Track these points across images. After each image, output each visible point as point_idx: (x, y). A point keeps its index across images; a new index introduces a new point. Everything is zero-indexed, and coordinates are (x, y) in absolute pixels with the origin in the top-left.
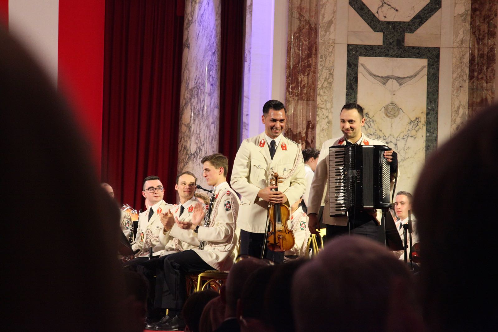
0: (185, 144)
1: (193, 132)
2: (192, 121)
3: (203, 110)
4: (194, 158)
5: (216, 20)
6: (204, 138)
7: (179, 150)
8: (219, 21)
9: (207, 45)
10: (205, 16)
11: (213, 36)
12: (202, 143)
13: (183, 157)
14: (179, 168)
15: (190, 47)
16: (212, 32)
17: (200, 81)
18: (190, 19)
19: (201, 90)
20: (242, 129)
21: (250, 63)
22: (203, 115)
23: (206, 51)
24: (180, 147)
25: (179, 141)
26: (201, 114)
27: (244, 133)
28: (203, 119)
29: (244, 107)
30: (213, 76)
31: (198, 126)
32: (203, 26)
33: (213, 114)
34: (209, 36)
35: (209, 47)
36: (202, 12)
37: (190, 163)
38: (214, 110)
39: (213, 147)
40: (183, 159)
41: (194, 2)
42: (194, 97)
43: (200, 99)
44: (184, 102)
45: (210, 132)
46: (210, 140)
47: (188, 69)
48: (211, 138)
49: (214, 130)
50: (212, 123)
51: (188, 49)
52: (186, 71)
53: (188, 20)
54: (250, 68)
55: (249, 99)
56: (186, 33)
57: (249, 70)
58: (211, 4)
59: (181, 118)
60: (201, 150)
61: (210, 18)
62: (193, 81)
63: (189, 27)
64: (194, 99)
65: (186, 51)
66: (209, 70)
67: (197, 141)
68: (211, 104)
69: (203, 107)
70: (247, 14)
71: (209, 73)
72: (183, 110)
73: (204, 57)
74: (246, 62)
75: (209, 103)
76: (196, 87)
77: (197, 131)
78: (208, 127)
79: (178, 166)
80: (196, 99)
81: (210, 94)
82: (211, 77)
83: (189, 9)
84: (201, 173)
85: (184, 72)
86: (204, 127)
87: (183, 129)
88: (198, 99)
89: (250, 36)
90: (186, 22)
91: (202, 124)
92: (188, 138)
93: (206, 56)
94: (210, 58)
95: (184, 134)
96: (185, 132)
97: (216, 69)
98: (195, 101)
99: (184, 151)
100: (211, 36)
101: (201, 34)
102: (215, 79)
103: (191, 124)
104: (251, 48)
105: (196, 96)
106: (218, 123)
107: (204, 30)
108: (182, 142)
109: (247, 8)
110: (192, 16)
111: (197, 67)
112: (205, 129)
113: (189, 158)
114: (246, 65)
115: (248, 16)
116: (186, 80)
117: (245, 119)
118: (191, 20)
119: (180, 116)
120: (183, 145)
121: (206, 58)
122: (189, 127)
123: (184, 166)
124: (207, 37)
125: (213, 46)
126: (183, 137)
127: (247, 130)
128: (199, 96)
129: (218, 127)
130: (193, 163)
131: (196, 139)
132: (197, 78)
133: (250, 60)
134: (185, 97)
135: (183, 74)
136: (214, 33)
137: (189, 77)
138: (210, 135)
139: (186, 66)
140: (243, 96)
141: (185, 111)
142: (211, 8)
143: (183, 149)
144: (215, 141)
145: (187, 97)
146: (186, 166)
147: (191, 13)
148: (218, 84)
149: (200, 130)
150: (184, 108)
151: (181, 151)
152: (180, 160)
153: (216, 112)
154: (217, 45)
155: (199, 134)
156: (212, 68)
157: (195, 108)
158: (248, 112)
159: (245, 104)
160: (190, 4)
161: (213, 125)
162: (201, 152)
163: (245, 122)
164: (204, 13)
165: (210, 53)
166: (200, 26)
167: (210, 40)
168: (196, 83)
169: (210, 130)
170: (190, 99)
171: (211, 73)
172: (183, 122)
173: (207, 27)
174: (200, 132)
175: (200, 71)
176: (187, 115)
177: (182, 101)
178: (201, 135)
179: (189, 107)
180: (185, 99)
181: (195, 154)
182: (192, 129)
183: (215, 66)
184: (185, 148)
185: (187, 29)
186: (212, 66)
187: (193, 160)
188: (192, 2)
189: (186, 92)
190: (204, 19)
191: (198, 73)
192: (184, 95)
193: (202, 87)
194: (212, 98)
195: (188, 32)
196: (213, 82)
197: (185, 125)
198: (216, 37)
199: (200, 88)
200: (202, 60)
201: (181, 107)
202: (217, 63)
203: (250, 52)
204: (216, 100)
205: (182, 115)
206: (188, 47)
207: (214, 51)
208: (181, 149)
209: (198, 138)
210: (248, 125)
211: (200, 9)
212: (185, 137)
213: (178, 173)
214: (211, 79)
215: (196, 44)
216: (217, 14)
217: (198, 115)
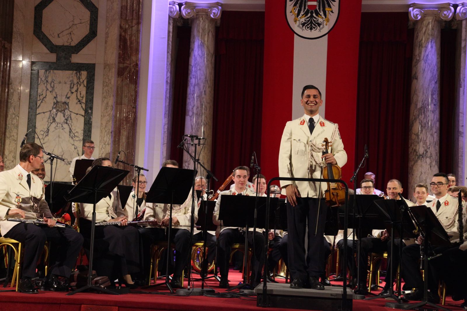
0: (414, 148)
1: (421, 139)
2: (420, 131)
3: (428, 123)
4: (422, 157)
5: (437, 58)
6: (430, 143)
7: (410, 152)
8: (439, 59)
9: (431, 76)
10: (429, 56)
11: (435, 70)
12: (428, 147)
13: (413, 157)
14: (410, 165)
15: (418, 79)
16: (435, 67)
17: (426, 102)
18: (418, 58)
19: (427, 109)
20: (459, 136)
21: (464, 88)
22: (428, 126)
23: (431, 81)
24: (410, 150)
25: (410, 145)
26: (427, 126)
27: (460, 139)
28: (428, 129)
29: (460, 120)
30: (436, 98)
31: (425, 135)
32: (428, 64)
33: (436, 126)
34: (432, 70)
35: (432, 78)
36: (427, 53)
37: (419, 161)
38: (436, 123)
39: (436, 150)
40: (413, 159)
41: (421, 47)
42: (421, 114)
43: (426, 116)
44: (414, 118)
45: (434, 139)
46: (434, 145)
47: (417, 95)
48: (434, 143)
49: (436, 137)
50: (435, 132)
51: (416, 80)
52: (415, 96)
53: (417, 60)
54: (464, 92)
55: (464, 114)
56: (414, 69)
57: (464, 94)
58: (434, 47)
59: (411, 129)
60: (428, 152)
61: (433, 57)
62: (421, 103)
63: (417, 64)
64: (421, 115)
65: (415, 81)
66: (432, 95)
67: (424, 146)
68: (434, 119)
69: (429, 121)
70: (462, 53)
71: (433, 97)
72: (413, 123)
73: (429, 85)
74: (461, 87)
75: (433, 118)
76: (423, 107)
77: (424, 138)
78: (432, 135)
79: (409, 163)
80: (423, 116)
81: (433, 112)
82: (434, 99)
83: (417, 52)
84: (428, 168)
85: (413, 97)
86: (429, 136)
87: (414, 137)
88: (424, 115)
89: (465, 69)
90: (415, 60)
91: (428, 133)
92: (417, 143)
93: (430, 84)
94: (433, 86)
95: (414, 141)
96: (415, 139)
97: (438, 94)
98: (422, 117)
99: (414, 153)
100: (434, 70)
101: (426, 69)
102: (437, 101)
103: (419, 133)
104: (465, 77)
105: (423, 113)
106: (439, 132)
107: (429, 66)
108: (412, 146)
109: (462, 49)
110: (420, 57)
111: (424, 92)
112: (430, 137)
113: (418, 158)
114: (461, 89)
115: (463, 55)
116: (416, 102)
117: (461, 129)
118: (418, 60)
119: (410, 128)
120: (413, 148)
121: (430, 86)
122: (417, 135)
123: (414, 164)
124: (431, 71)
125: (436, 77)
126: (413, 143)
127: (463, 137)
128: (425, 113)
129: (439, 135)
130: (422, 162)
131: (424, 144)
132: (424, 100)
133: (464, 86)
134: (415, 114)
135: (412, 98)
136: (436, 68)
137: (417, 100)
138: (434, 141)
139: (415, 92)
140: (459, 112)
141: (415, 124)
142: (433, 50)
143: (413, 151)
144: (437, 145)
145: (416, 114)
146: (416, 164)
147: (419, 54)
148: (438, 104)
149: (427, 137)
150: (414, 122)
151: (411, 153)
152: (411, 160)
153: (438, 124)
154: (438, 76)
155: (426, 140)
156: (435, 93)
157: (423, 121)
158: (463, 124)
159: (460, 118)
160: (418, 48)
161: (436, 134)
162: (427, 154)
163: (461, 132)
164: (429, 54)
165: (433, 82)
166: (426, 63)
167: (433, 73)
168: (423, 104)
169: (434, 137)
170: (419, 115)
171: (434, 96)
172: (413, 132)
173: (431, 64)
174: (426, 139)
175: (426, 95)
176: (417, 127)
177: (412, 117)
178: (427, 141)
179: (418, 121)
180: (414, 116)
181: (423, 155)
182: (420, 137)
183: (436, 91)
184: (415, 150)
185: (416, 66)
186: (435, 91)
187: (422, 159)
188: (419, 47)
189: (415, 111)
190: (429, 58)
191: (424, 97)
192: (414, 113)
193: (427, 107)
194: (435, 115)
195: (417, 68)
196: (436, 103)
197: (415, 134)
198: (437, 70)
199: (426, 107)
200: (427, 87)
201: (410, 121)
202: (438, 90)
203: (464, 80)
204: (438, 115)
205: (412, 127)
206: (417, 79)
207: (436, 81)
208: (412, 152)
209: (425, 143)
210: (463, 133)
211: (425, 52)
212: (415, 143)
213: (409, 168)
214: (434, 101)
215: (423, 76)
216: (438, 55)
217: (425, 126)
